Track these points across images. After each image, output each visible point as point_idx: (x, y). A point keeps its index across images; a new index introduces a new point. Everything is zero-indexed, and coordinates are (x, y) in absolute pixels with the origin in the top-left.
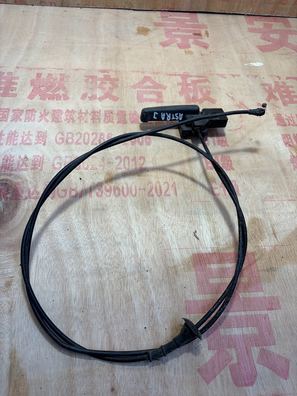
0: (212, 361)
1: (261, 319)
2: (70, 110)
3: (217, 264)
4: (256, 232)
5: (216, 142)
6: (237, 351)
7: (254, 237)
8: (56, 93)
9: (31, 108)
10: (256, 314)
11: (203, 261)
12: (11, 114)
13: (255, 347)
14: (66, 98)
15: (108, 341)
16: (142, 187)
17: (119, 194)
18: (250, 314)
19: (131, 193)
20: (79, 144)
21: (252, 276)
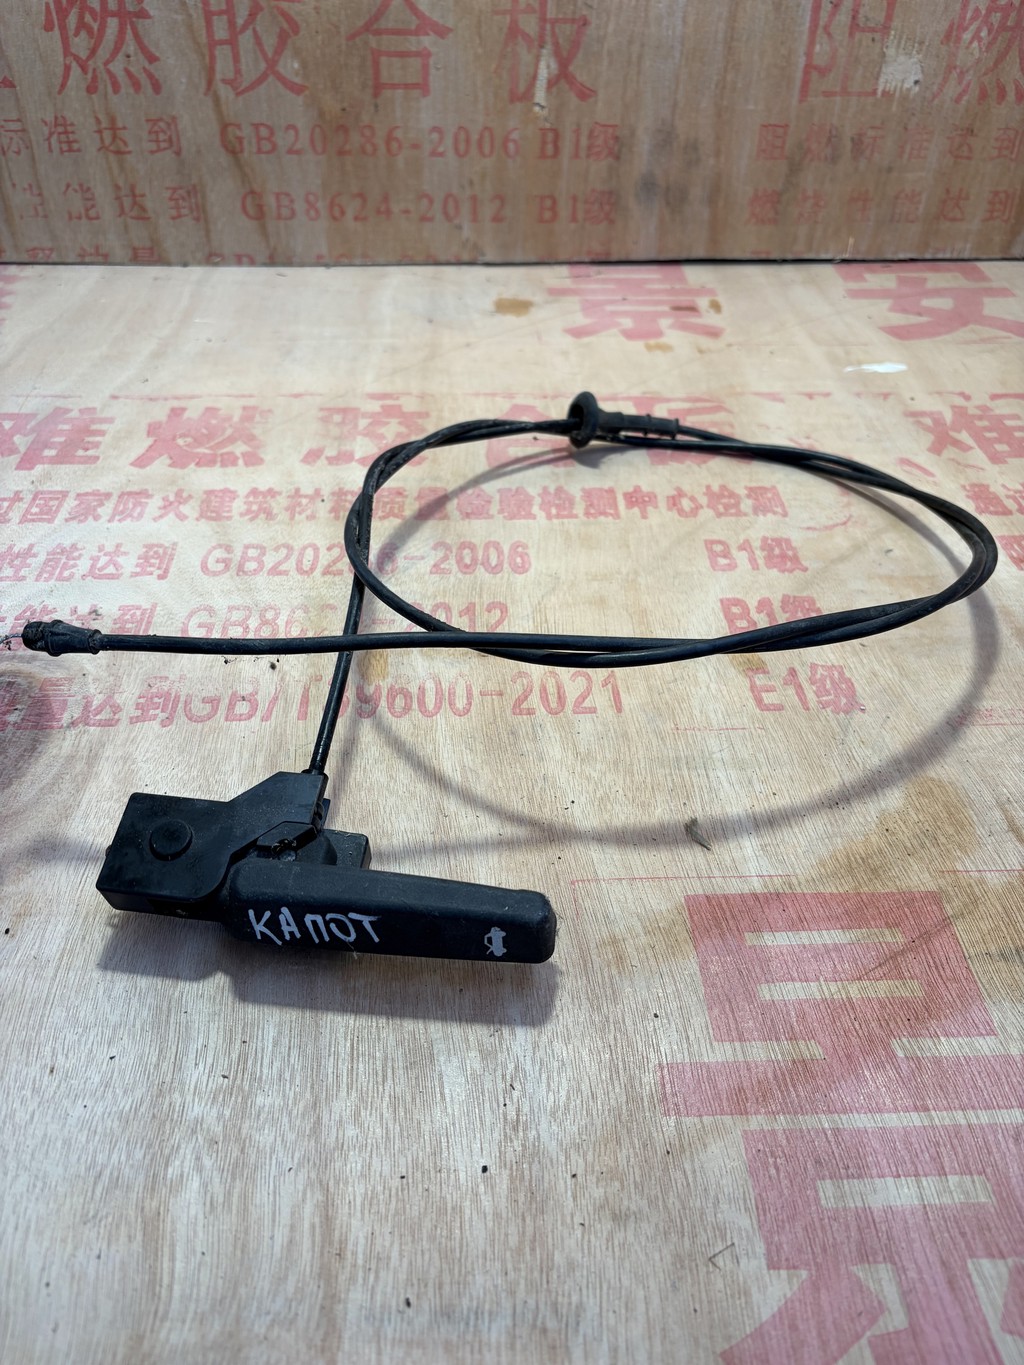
0: (787, 1316)
1: (998, 1143)
2: (263, 487)
3: (790, 934)
4: (939, 824)
5: (761, 562)
6: (903, 1277)
7: (934, 841)
8: (225, 450)
9: (135, 488)
10: (974, 1121)
11: (731, 922)
12: (70, 503)
13: (986, 1263)
14: (253, 460)
15: (317, 1220)
16: (491, 686)
17: (407, 709)
18: (947, 1122)
19: (450, 704)
20: (280, 573)
21: (941, 976)
